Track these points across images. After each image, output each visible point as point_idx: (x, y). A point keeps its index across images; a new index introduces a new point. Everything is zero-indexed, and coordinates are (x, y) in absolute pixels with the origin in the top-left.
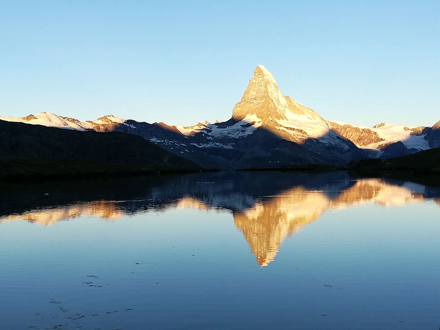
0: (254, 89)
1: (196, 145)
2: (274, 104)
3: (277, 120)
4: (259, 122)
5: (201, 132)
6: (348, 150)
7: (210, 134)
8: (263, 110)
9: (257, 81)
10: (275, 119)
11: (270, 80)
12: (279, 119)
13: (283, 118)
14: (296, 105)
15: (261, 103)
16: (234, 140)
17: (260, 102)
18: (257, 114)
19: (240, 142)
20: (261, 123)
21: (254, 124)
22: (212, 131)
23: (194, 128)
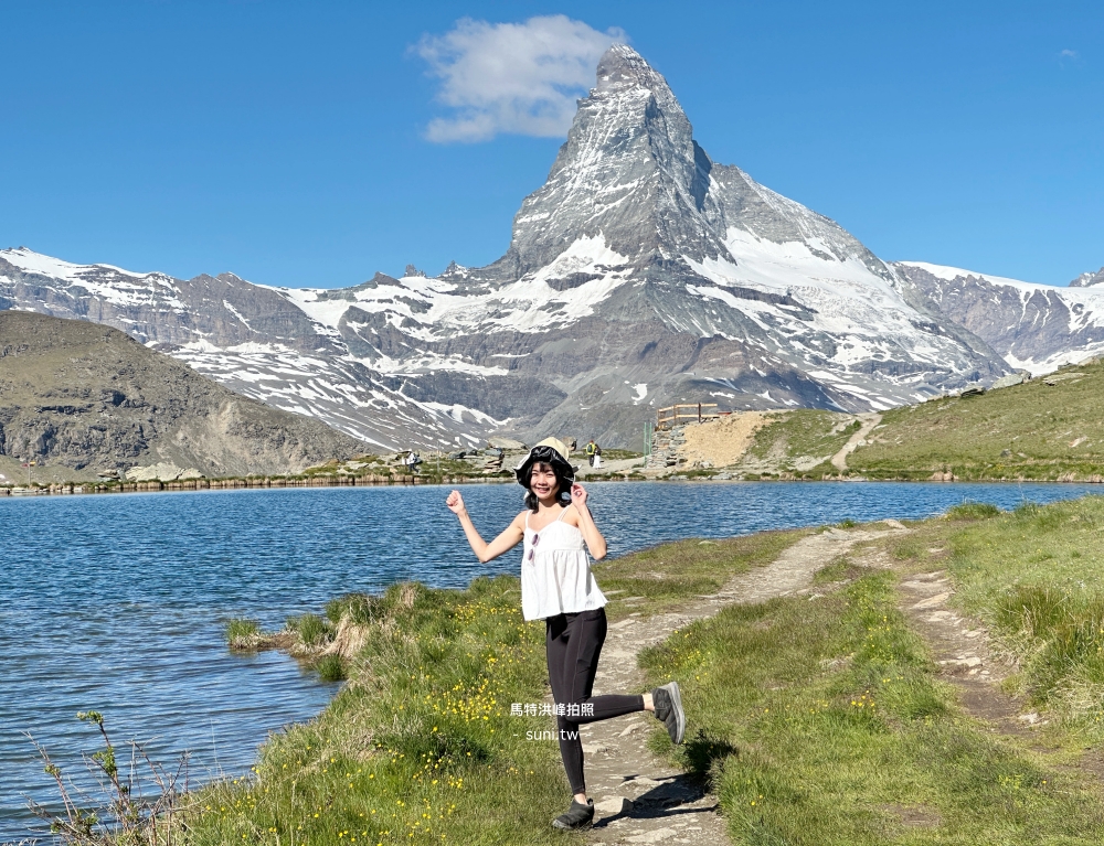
0: (600, 136)
2: (677, 196)
3: (690, 262)
4: (619, 268)
5: (388, 309)
7: (419, 318)
8: (635, 220)
9: (610, 107)
10: (684, 257)
11: (659, 102)
12: (699, 258)
13: (718, 251)
14: (765, 198)
15: (625, 192)
16: (519, 340)
17: (620, 187)
18: (609, 236)
19: (545, 348)
20: (629, 272)
21: (601, 277)
22: (430, 306)
23: (358, 295)
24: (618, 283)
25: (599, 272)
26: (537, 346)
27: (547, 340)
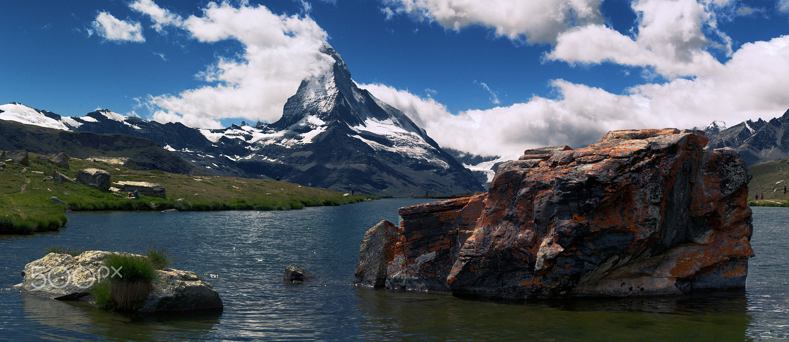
1: (229, 157)
3: (349, 125)
4: (322, 126)
5: (237, 138)
6: (449, 170)
7: (248, 142)
10: (347, 123)
11: (339, 64)
12: (352, 124)
13: (359, 122)
16: (285, 151)
18: (319, 115)
19: (294, 155)
20: (326, 127)
21: (315, 129)
22: (252, 137)
23: (226, 132)
24: (322, 131)
25: (315, 127)
26: (292, 153)
27: (295, 152)
